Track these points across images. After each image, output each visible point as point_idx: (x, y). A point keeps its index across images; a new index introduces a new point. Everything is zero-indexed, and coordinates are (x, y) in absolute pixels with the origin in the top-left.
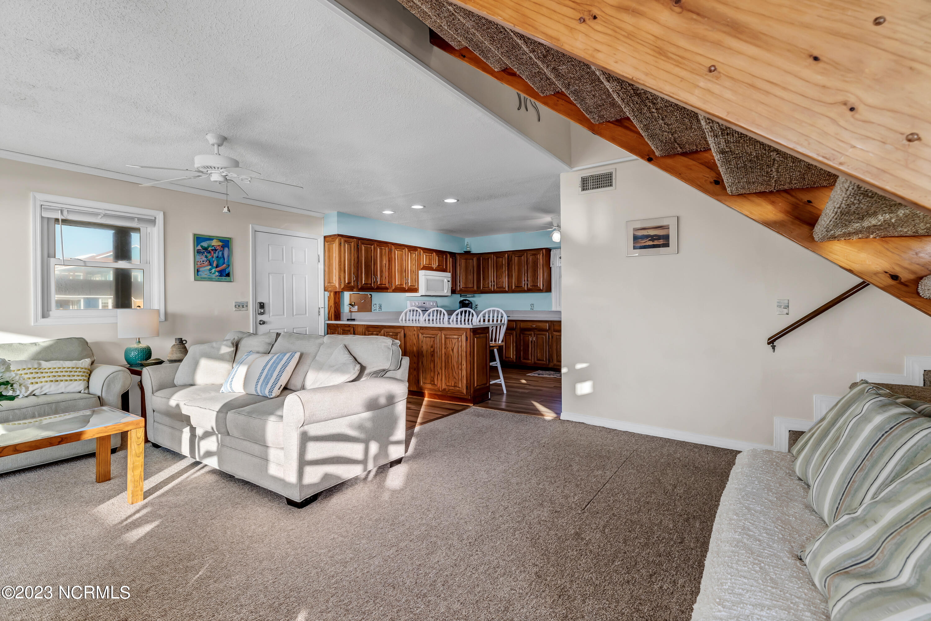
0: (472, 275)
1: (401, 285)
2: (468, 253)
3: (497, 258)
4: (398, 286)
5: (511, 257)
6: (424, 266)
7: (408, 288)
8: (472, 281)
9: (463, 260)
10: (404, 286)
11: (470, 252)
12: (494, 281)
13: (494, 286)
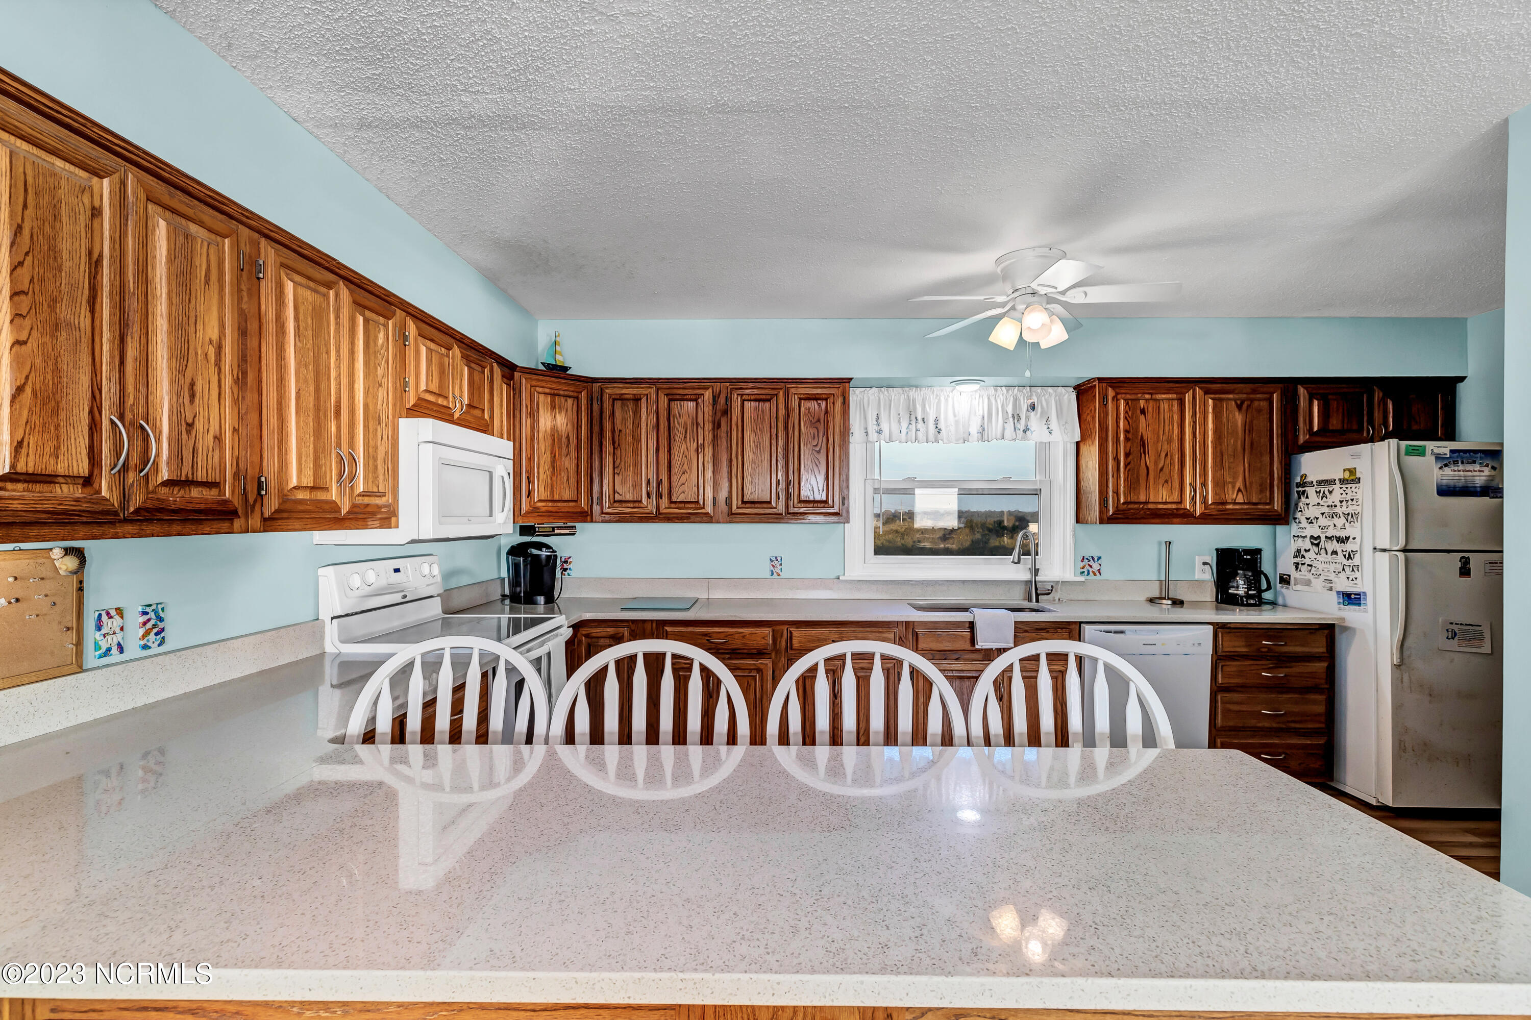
0: (573, 455)
1: (312, 488)
2: (557, 371)
3: (670, 400)
4: (301, 495)
5: (728, 399)
6: (420, 399)
7: (354, 507)
8: (573, 480)
9: (542, 397)
10: (334, 494)
11: (566, 369)
12: (659, 483)
13: (659, 495)
